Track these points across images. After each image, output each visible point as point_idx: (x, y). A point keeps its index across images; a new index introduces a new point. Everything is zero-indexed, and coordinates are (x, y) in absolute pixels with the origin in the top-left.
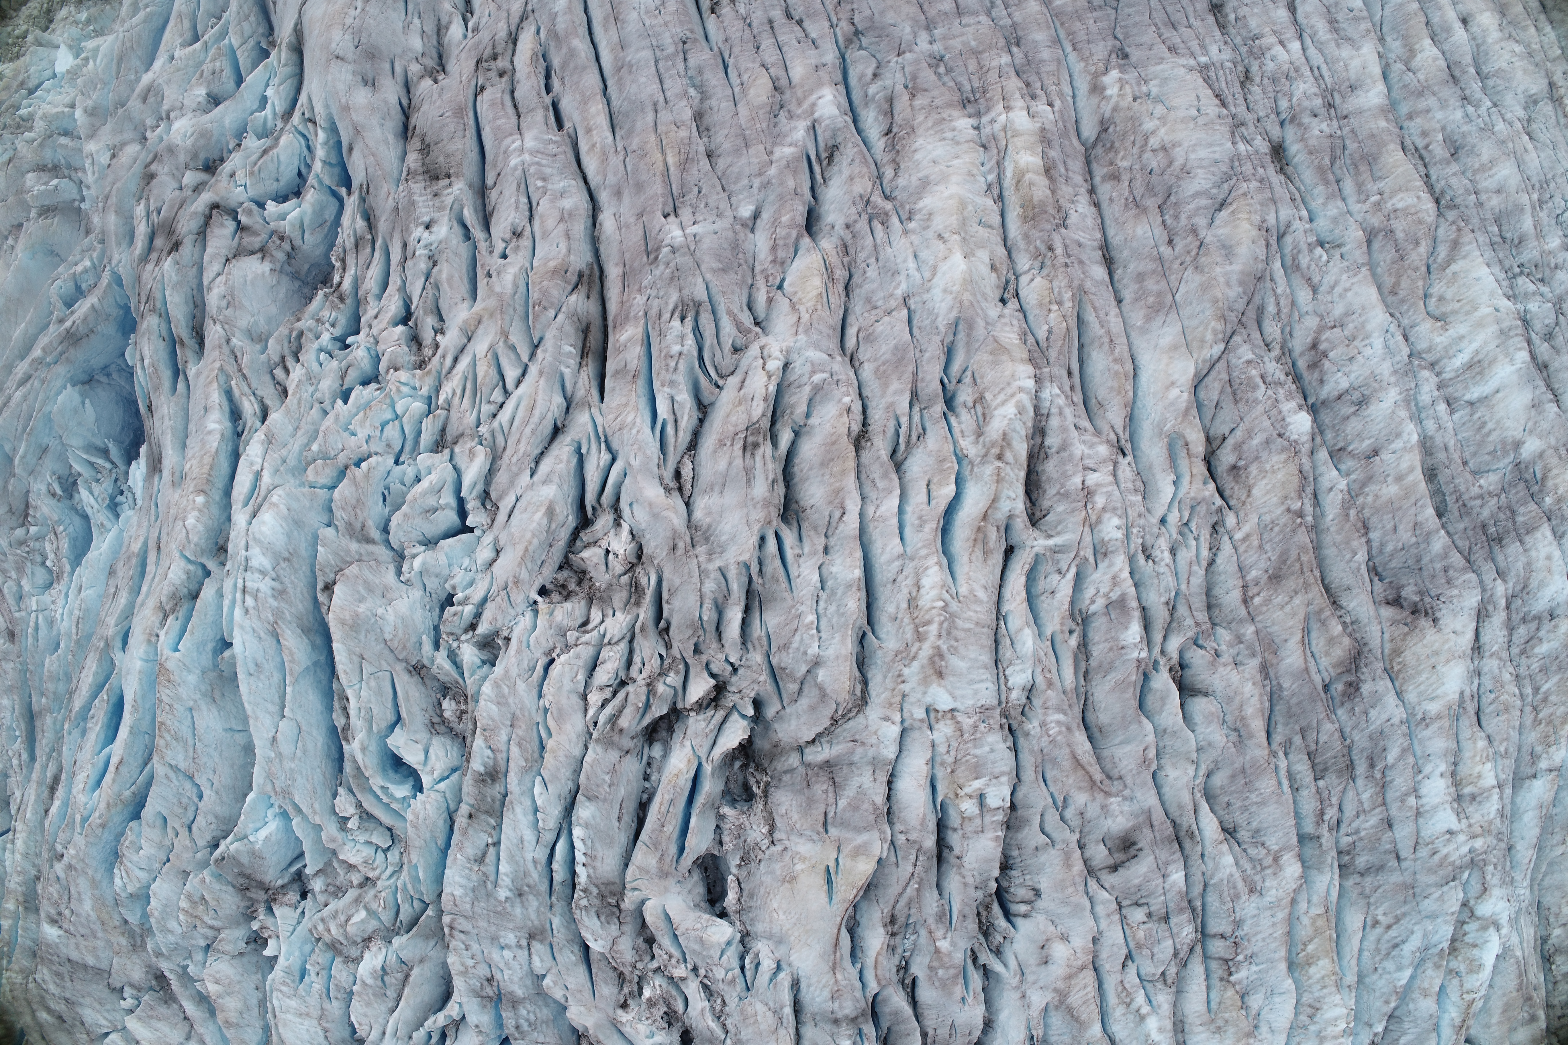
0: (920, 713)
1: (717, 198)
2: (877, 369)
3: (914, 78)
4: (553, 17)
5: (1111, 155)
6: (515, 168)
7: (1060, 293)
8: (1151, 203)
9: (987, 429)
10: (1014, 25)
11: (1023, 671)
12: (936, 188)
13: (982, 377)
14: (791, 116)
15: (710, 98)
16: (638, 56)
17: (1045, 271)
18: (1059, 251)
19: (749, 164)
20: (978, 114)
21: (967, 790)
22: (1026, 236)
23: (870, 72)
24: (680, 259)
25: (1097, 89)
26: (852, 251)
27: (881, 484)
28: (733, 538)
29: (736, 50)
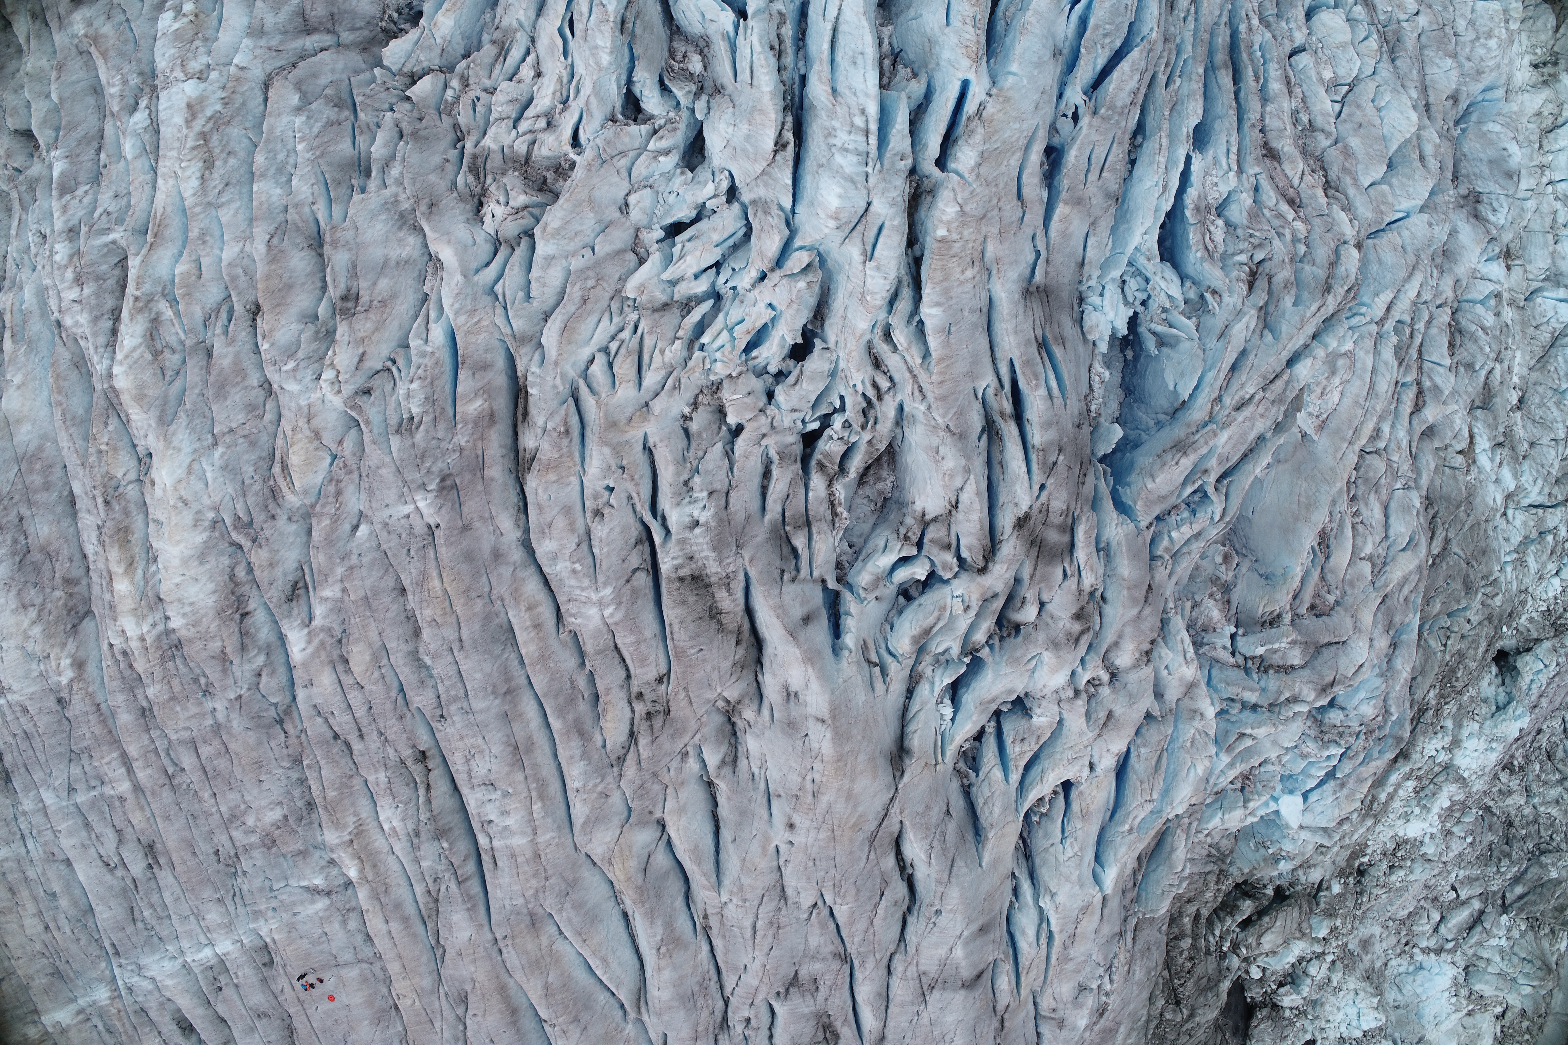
0: (214, 75)
1: (390, 543)
2: (243, 379)
3: (224, 671)
4: (585, 756)
5: (71, 603)
6: (605, 584)
7: (100, 461)
8: (36, 556)
9: (147, 325)
10: (148, 730)
11: (136, 124)
12: (191, 552)
13: (155, 374)
14: (329, 631)
15: (410, 653)
16: (487, 703)
17: (114, 483)
18: (100, 500)
19: (362, 579)
20: (168, 632)
21: (186, 20)
22: (127, 513)
23: (264, 679)
24: (416, 476)
25: (79, 665)
26: (267, 492)
27: (240, 271)
28: (374, 216)
29: (389, 706)
